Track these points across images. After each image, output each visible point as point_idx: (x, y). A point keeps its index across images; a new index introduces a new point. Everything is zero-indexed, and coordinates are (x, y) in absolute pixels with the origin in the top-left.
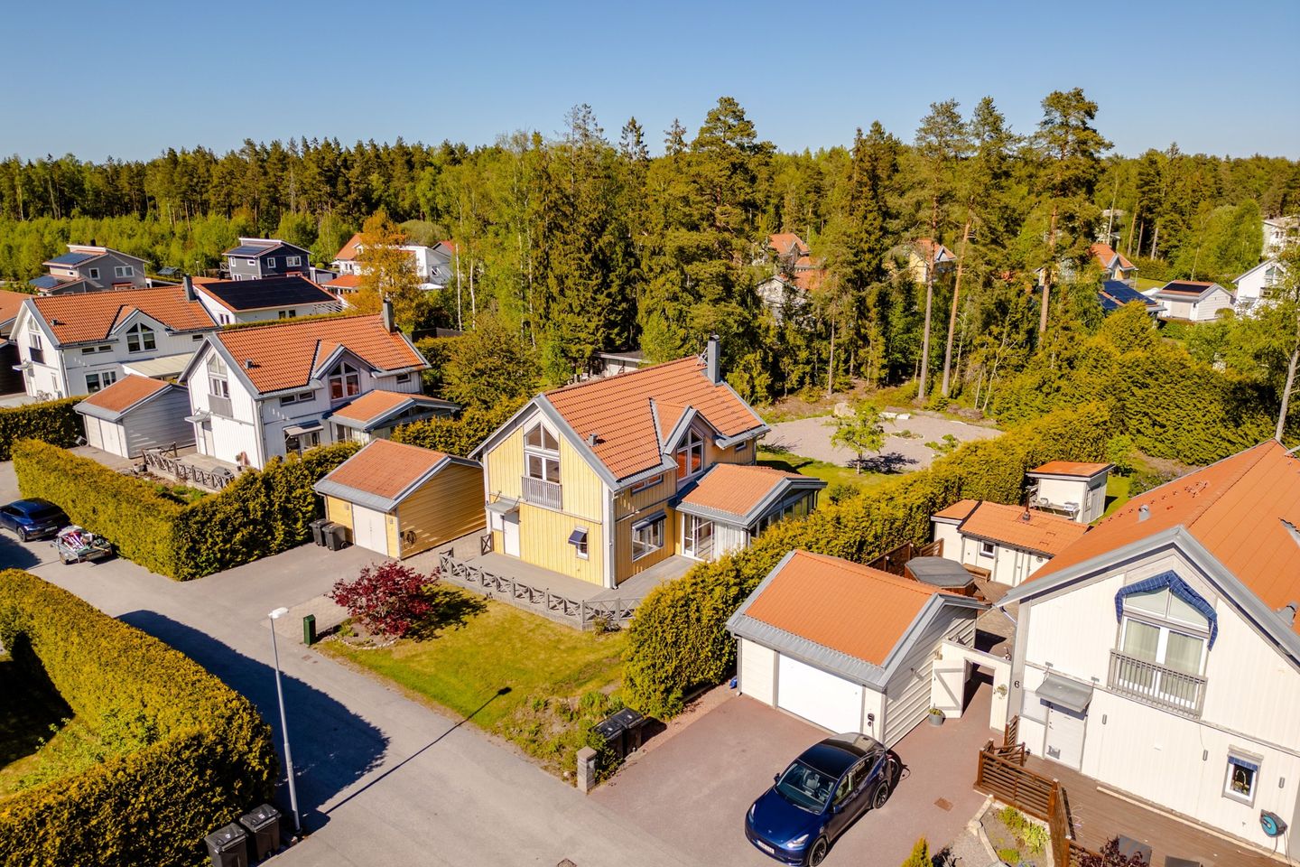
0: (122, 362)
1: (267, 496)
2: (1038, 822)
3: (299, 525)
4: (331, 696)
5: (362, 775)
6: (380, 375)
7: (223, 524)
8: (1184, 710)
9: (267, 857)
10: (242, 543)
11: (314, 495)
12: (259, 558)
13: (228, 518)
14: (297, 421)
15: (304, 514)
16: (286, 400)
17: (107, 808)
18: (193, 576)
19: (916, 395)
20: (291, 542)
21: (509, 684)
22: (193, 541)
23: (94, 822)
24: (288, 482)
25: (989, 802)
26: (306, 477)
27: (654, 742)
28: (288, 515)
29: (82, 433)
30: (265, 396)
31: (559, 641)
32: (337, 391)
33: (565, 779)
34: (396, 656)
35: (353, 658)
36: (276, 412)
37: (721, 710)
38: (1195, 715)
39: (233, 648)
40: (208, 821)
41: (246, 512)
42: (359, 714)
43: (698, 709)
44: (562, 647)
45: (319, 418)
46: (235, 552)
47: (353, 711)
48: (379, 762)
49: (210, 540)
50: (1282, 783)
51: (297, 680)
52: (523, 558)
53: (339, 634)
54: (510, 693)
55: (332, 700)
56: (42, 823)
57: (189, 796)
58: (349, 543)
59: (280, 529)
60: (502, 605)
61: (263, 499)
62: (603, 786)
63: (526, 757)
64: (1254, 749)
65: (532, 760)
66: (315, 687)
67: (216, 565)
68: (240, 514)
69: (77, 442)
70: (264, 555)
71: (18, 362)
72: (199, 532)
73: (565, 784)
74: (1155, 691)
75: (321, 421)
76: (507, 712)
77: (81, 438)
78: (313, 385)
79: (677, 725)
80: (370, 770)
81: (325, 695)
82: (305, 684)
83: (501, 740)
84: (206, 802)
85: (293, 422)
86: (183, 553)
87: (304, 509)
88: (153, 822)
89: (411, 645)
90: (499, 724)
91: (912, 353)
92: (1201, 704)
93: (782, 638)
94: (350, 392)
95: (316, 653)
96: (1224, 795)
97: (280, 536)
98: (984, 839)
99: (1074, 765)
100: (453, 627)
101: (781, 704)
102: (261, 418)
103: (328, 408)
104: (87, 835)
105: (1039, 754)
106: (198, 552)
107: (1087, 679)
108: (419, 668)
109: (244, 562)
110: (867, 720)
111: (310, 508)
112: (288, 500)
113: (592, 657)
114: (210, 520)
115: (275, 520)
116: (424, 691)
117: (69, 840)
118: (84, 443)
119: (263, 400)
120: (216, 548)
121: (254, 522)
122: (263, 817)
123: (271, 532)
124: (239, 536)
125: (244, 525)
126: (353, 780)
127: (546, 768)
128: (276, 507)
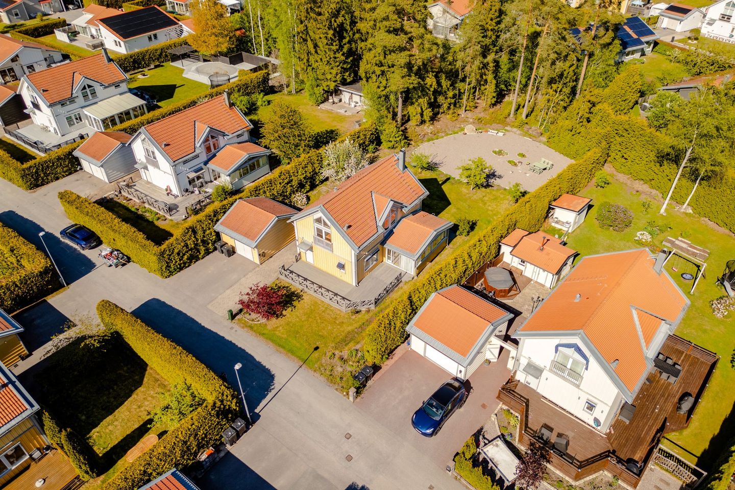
0: (82, 108)
1: (195, 237)
2: (517, 414)
3: (210, 245)
4: (247, 351)
5: (268, 394)
6: (228, 137)
7: (178, 254)
8: (575, 383)
9: (242, 434)
10: (187, 259)
11: (215, 231)
12: (195, 262)
13: (179, 251)
14: (192, 169)
15: (211, 240)
16: (185, 162)
17: (192, 438)
18: (169, 276)
19: (509, 115)
20: (208, 252)
21: (318, 344)
22: (167, 263)
23: (189, 443)
24: (203, 228)
25: (500, 405)
26: (210, 224)
27: (378, 375)
28: (204, 242)
29: (79, 164)
30: (176, 162)
31: (336, 318)
32: (208, 149)
33: (344, 395)
34: (269, 327)
35: (251, 327)
36: (182, 168)
37: (402, 358)
38: (578, 386)
39: (200, 322)
40: (222, 429)
41: (186, 246)
42: (260, 361)
43: (394, 357)
44: (337, 322)
45: (202, 165)
46: (185, 263)
47: (257, 360)
48: (273, 387)
49: (174, 261)
50: (602, 412)
51: (231, 341)
52: (315, 265)
53: (242, 313)
54: (319, 350)
55: (247, 353)
56: (174, 449)
57: (215, 426)
58: (234, 252)
59: (202, 249)
60: (310, 295)
61: (193, 239)
62: (359, 398)
63: (329, 384)
64: (595, 401)
65: (331, 385)
66: (239, 346)
67: (178, 270)
68: (185, 248)
69: (78, 169)
70: (197, 261)
71: (26, 108)
72: (169, 259)
73: (345, 398)
74: (566, 375)
75: (203, 167)
76: (319, 359)
77: (79, 167)
78: (197, 151)
79: (387, 365)
80: (270, 391)
81: (244, 350)
82: (235, 344)
83: (317, 375)
84: (221, 425)
85: (190, 170)
86: (164, 268)
87: (211, 239)
88: (206, 436)
89: (274, 321)
90: (316, 366)
91: (510, 85)
92: (580, 384)
93: (428, 338)
94: (215, 149)
95: (234, 324)
96: (583, 410)
97: (202, 252)
98: (496, 423)
99: (535, 388)
100: (290, 309)
101: (427, 355)
102: (175, 172)
103: (205, 159)
104: (187, 448)
105: (523, 382)
106: (170, 267)
107: (542, 366)
108: (280, 334)
109: (189, 266)
110: (459, 372)
111: (214, 237)
112: (204, 236)
113: (350, 328)
114: (173, 253)
115: (200, 246)
116: (283, 347)
117: (183, 451)
118: (81, 169)
119: (175, 166)
120: (177, 264)
121: (191, 249)
122: (240, 424)
123: (198, 251)
124: (186, 257)
125: (187, 252)
126: (265, 396)
127: (337, 389)
128: (200, 241)
